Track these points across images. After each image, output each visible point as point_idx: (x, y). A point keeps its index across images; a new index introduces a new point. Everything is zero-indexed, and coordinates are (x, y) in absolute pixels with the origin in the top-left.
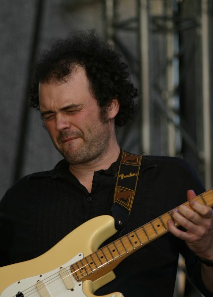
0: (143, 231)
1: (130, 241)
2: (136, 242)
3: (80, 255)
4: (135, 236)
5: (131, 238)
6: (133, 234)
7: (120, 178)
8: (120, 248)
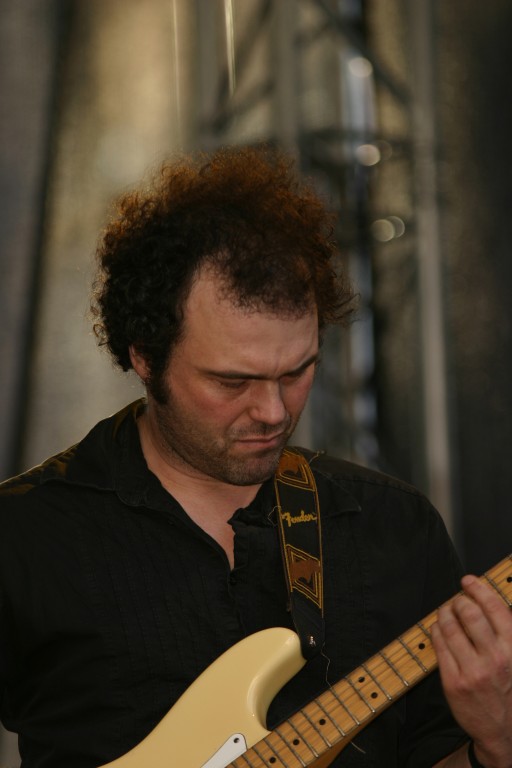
0: (385, 665)
1: (357, 691)
2: (374, 695)
3: (236, 740)
4: (368, 678)
5: (358, 686)
6: (360, 673)
7: (285, 522)
8: (337, 714)
